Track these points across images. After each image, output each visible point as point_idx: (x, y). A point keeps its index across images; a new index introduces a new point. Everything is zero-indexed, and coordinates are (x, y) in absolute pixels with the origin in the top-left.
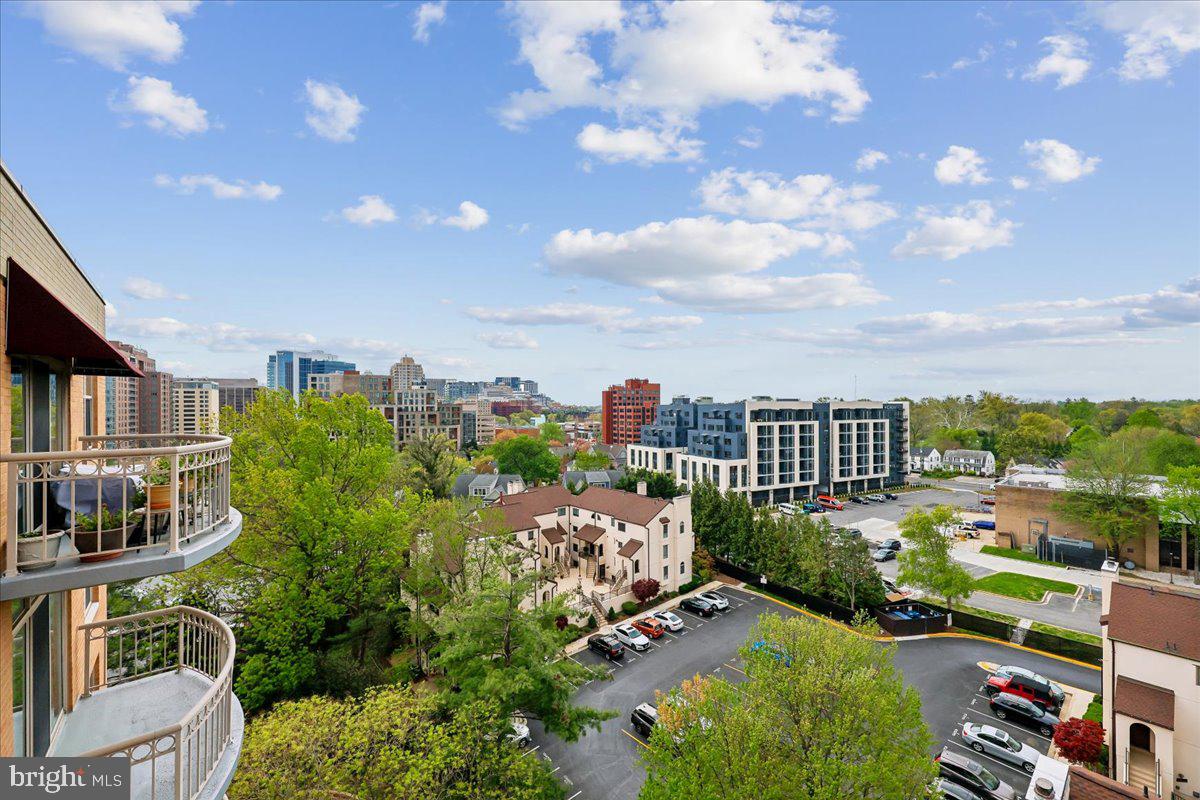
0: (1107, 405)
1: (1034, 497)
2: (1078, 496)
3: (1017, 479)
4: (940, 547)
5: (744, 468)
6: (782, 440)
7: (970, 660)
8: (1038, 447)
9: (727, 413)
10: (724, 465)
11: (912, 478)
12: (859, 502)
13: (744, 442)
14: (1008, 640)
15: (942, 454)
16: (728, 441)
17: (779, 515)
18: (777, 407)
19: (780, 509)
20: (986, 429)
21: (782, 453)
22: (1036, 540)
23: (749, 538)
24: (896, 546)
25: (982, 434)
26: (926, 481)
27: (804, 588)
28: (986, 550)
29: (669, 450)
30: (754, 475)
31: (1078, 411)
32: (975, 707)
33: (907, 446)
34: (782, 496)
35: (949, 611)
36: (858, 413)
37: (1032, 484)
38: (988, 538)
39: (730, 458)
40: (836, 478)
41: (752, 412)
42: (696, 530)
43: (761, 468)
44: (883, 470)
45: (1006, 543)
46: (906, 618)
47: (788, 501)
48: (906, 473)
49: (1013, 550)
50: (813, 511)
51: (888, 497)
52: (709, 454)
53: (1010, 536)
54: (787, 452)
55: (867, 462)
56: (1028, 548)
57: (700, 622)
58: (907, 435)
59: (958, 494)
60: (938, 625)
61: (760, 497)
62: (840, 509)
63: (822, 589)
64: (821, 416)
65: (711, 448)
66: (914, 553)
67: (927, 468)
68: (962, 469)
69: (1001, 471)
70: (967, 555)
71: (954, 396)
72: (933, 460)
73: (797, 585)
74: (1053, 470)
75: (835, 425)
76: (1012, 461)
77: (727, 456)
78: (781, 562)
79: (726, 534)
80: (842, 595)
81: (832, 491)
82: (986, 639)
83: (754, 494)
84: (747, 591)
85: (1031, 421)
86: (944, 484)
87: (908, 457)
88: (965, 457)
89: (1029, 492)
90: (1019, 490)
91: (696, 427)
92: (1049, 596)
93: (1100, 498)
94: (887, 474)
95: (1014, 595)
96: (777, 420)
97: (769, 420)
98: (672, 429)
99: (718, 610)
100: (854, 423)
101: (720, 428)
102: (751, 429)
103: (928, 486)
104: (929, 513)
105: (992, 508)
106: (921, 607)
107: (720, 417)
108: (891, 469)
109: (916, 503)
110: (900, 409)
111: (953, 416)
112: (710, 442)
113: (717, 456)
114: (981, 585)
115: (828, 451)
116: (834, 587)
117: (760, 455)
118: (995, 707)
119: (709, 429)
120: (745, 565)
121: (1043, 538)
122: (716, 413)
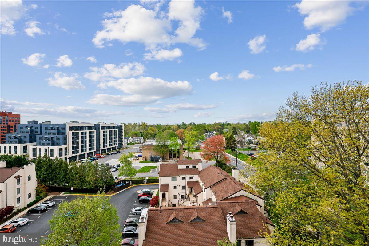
0: (164, 125)
1: (149, 147)
2: (157, 146)
3: (147, 143)
4: (130, 163)
5: (66, 149)
6: (82, 137)
7: (135, 192)
8: (151, 135)
9: (58, 128)
10: (56, 149)
11: (124, 146)
12: (109, 155)
13: (65, 139)
14: (143, 183)
15: (132, 138)
16: (58, 139)
17: (80, 164)
18: (81, 125)
19: (81, 161)
20: (142, 131)
21: (82, 142)
22: (150, 157)
23: (66, 175)
24: (119, 166)
25: (141, 132)
26: (128, 146)
27: (88, 187)
28: (140, 162)
29: (24, 145)
30: (70, 150)
31: (159, 126)
32: (136, 203)
33: (123, 137)
34: (82, 157)
35: (131, 180)
36: (109, 127)
37: (149, 144)
38: (141, 159)
39: (59, 145)
40: (102, 148)
41: (69, 127)
42: (38, 177)
43: (73, 148)
44: (116, 144)
45: (144, 159)
46: (120, 186)
47: (84, 158)
48: (123, 144)
49: (146, 161)
50: (93, 160)
51: (118, 152)
52: (48, 144)
53: (145, 157)
54: (85, 141)
55: (112, 142)
56: (148, 160)
57: (38, 216)
58: (123, 134)
59: (135, 149)
60: (128, 185)
61: (73, 159)
62: (103, 158)
63: (95, 185)
64: (97, 128)
65: (50, 142)
66: (123, 167)
67: (128, 142)
68: (136, 142)
69: (145, 141)
70: (136, 164)
71: (135, 123)
72: (130, 140)
73: (86, 187)
74: (154, 140)
75: (102, 131)
76: (147, 139)
77: (58, 144)
78: (79, 180)
79: (54, 176)
80: (102, 185)
81: (101, 152)
82: (139, 185)
83: (70, 158)
84: (64, 195)
85: (151, 129)
86: (132, 146)
87: (123, 140)
88: (137, 138)
89: (149, 146)
90: (147, 146)
91: (41, 133)
92: (152, 170)
93: (161, 146)
94: (118, 145)
95: (145, 172)
96: (80, 130)
97: (77, 130)
98: (28, 135)
99: (49, 207)
100: (108, 130)
101: (54, 134)
102: (69, 134)
103: (128, 147)
104: (128, 155)
105: (142, 151)
106: (124, 181)
107: (54, 129)
108: (119, 144)
109: (124, 153)
110: (121, 126)
111: (135, 128)
112: (49, 140)
113: (53, 145)
114: (138, 171)
115: (99, 140)
116: (99, 183)
117: (73, 143)
118: (140, 201)
119: (48, 134)
120: (63, 185)
121: (151, 156)
122: (52, 128)
